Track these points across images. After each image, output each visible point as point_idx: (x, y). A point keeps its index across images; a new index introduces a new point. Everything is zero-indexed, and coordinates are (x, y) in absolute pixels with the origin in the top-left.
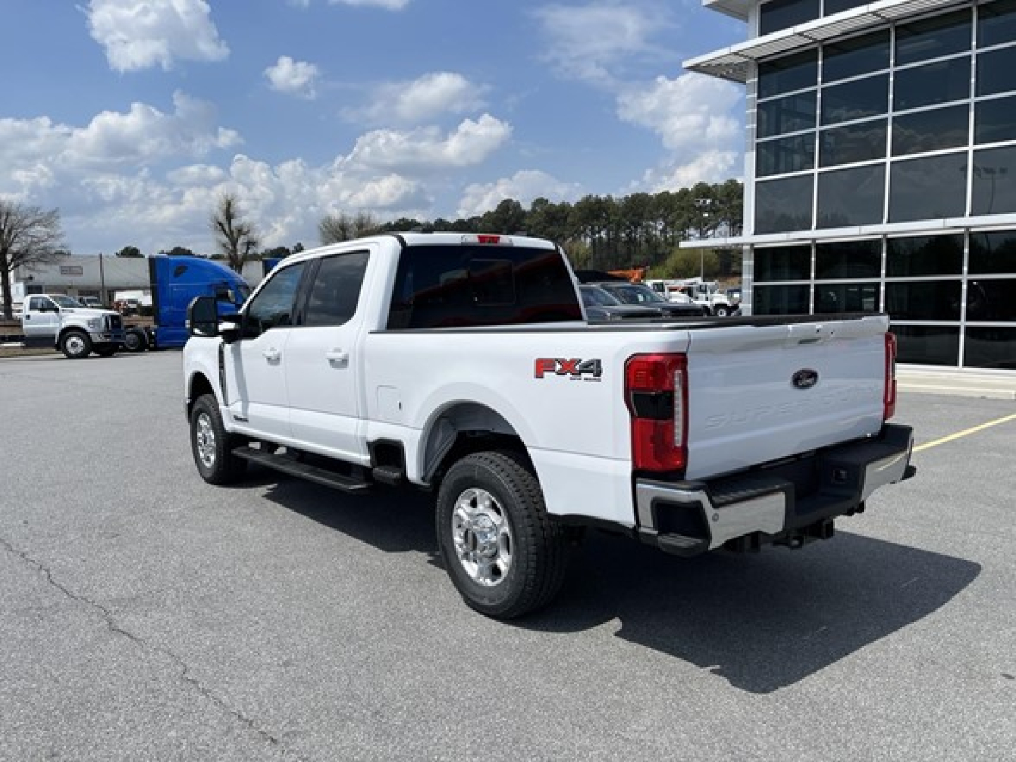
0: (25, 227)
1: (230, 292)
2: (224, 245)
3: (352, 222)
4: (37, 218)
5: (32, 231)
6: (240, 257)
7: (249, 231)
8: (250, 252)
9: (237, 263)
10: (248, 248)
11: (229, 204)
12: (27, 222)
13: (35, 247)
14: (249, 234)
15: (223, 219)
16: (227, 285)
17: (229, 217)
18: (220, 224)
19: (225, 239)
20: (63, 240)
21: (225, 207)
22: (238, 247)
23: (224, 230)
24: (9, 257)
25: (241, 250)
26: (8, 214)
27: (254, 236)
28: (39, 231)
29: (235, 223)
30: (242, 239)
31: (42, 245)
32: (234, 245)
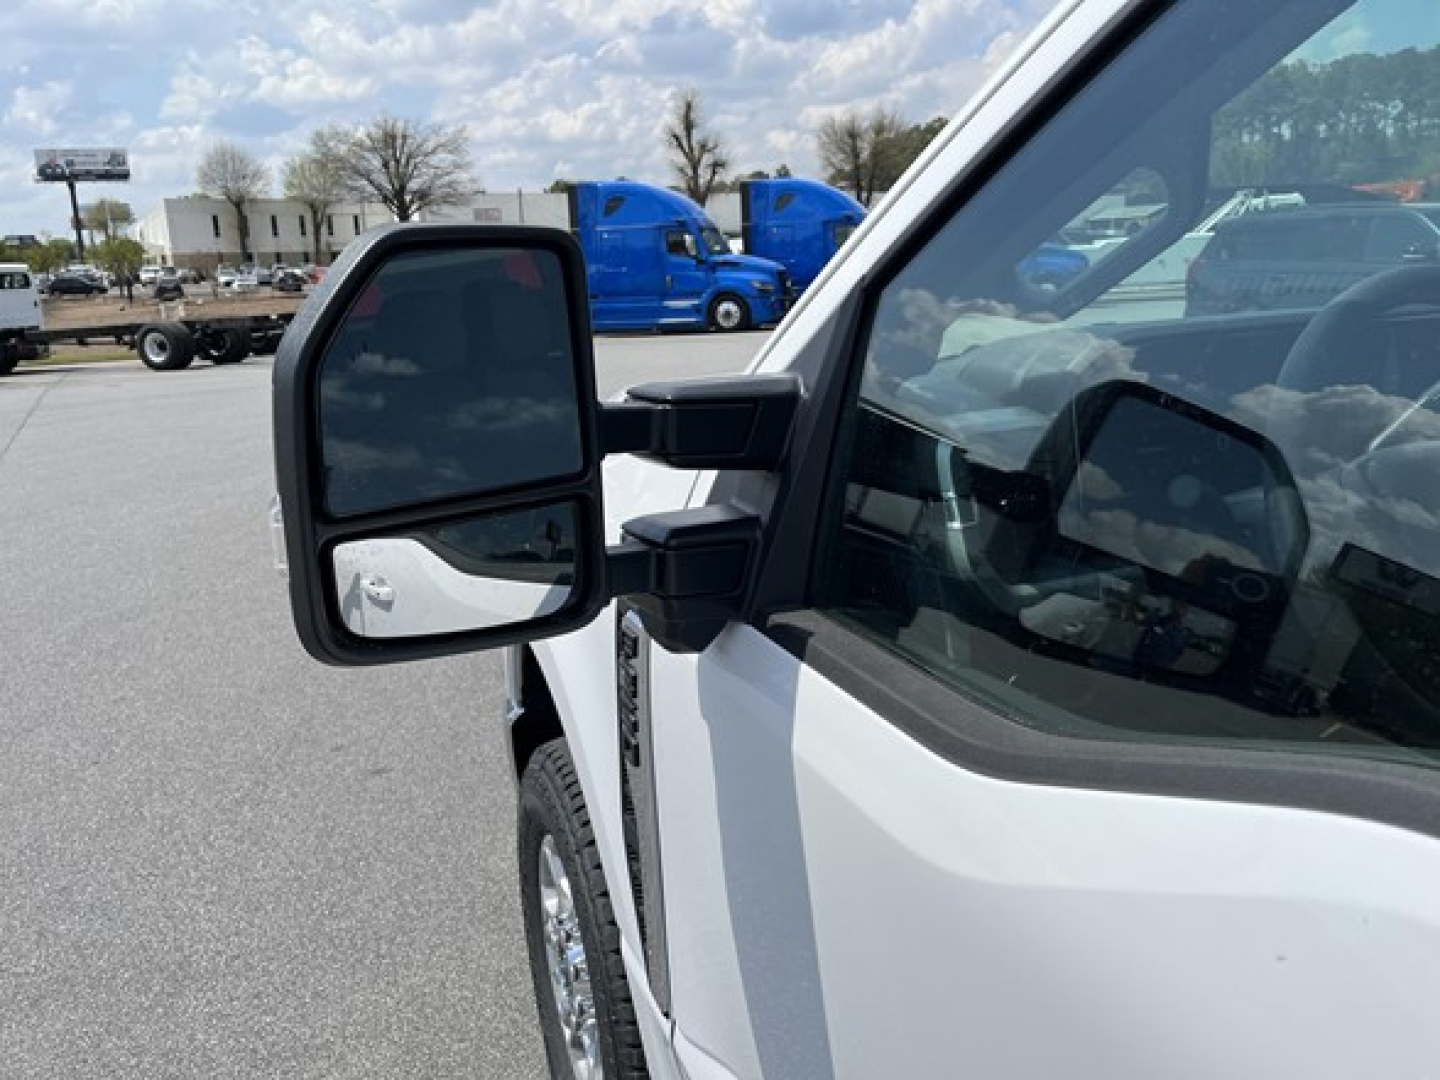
0: (426, 155)
1: (688, 238)
2: (681, 170)
3: (865, 124)
4: (443, 140)
5: (434, 160)
6: (702, 189)
7: (715, 147)
8: (717, 178)
9: (700, 195)
10: (714, 173)
11: (689, 107)
12: (430, 145)
13: (438, 183)
14: (716, 151)
15: (680, 131)
16: (683, 227)
17: (689, 126)
18: (676, 138)
19: (682, 160)
20: (474, 172)
21: (683, 111)
22: (700, 171)
23: (680, 145)
24: (408, 198)
25: (704, 176)
26: (404, 137)
27: (722, 153)
28: (442, 159)
29: (696, 136)
30: (707, 159)
31: (447, 178)
32: (695, 169)
